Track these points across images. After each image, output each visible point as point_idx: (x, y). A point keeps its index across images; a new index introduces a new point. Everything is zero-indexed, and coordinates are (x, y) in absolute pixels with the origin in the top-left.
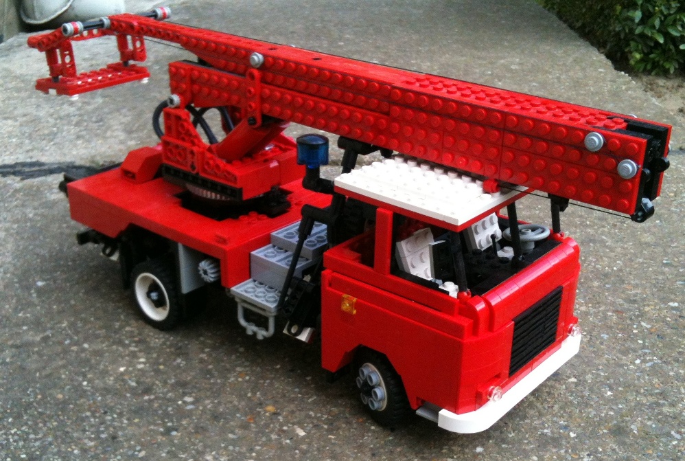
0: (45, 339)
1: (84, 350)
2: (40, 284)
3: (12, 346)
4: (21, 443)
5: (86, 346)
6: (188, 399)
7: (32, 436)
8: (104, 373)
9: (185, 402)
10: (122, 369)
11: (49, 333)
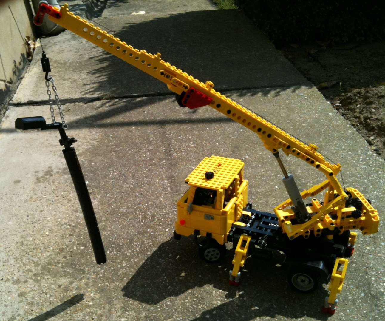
0: (121, 149)
1: (132, 152)
2: (111, 135)
3: (114, 151)
4: (128, 172)
5: (132, 150)
6: (164, 162)
7: (130, 170)
8: (140, 157)
9: (163, 163)
10: (144, 156)
11: (121, 148)
